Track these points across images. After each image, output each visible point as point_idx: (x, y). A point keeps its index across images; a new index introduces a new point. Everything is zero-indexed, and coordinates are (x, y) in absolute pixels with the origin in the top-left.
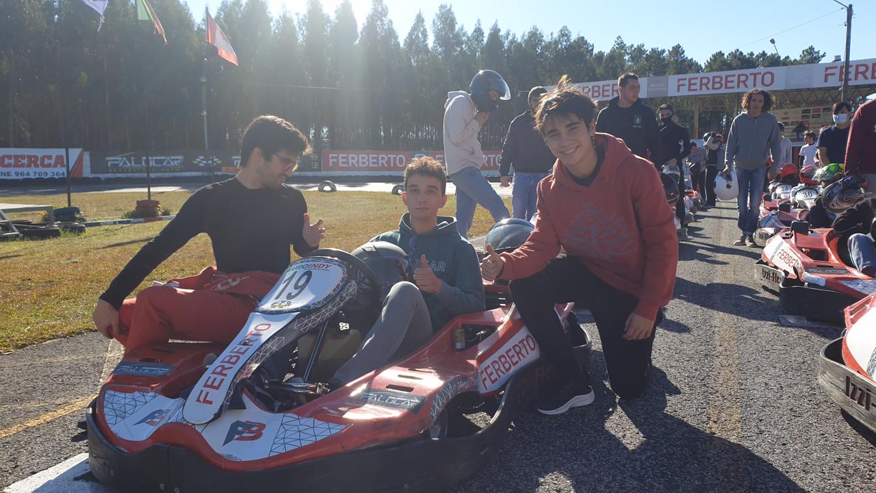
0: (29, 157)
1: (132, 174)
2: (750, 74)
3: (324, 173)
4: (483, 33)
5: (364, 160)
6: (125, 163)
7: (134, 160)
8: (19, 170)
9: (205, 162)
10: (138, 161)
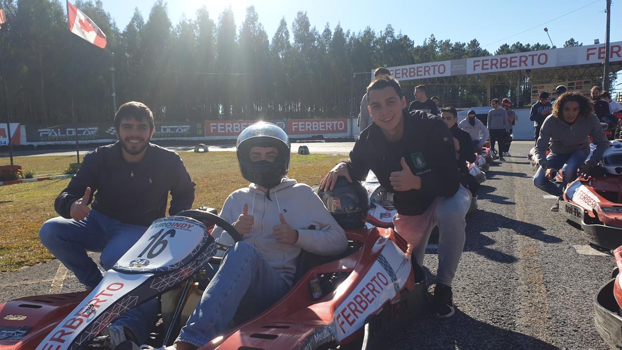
1: (59, 142)
2: (529, 56)
4: (331, 32)
5: (236, 128)
6: (53, 134)
7: (60, 131)
9: (115, 132)
10: (63, 132)
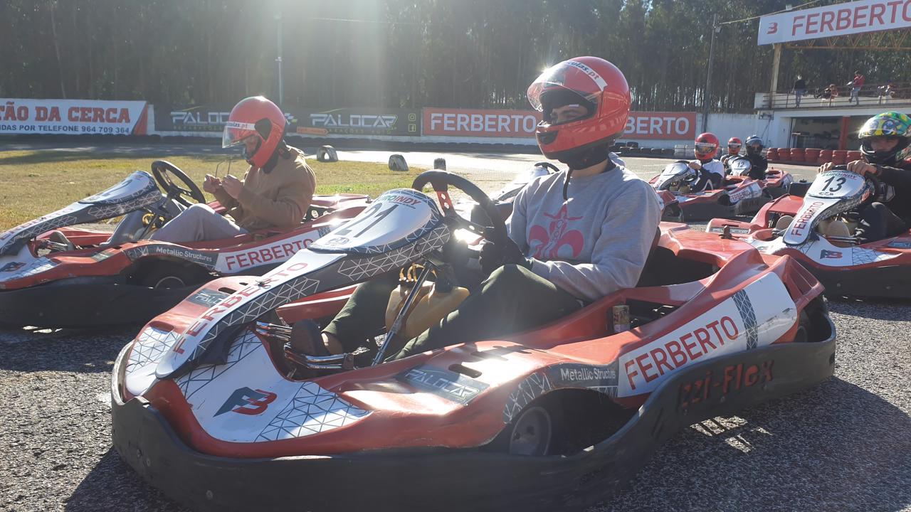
0: (96, 110)
1: (199, 133)
3: (424, 139)
6: (190, 119)
7: (200, 115)
8: (86, 124)
10: (204, 118)
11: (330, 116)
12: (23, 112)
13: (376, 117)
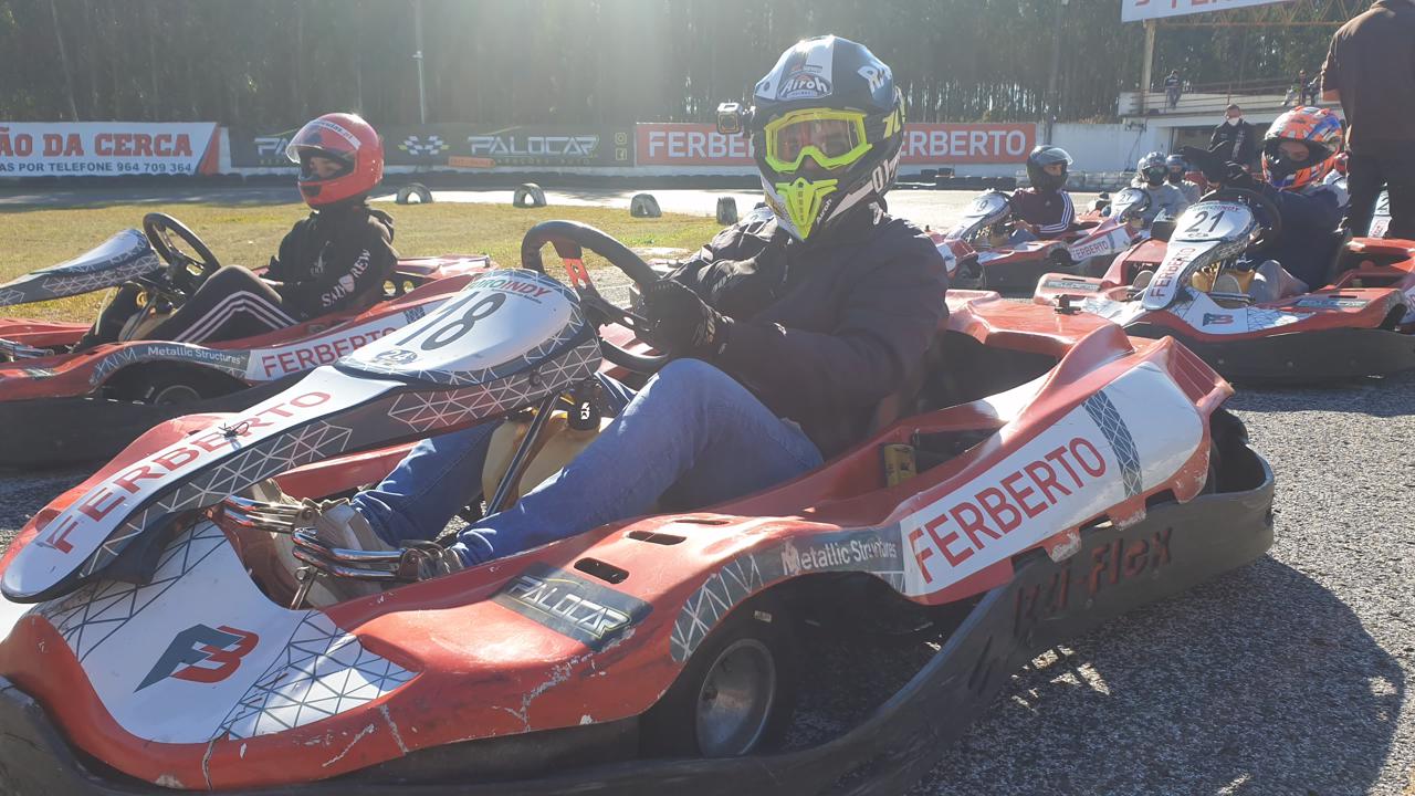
0: (138, 138)
3: (639, 171)
5: (717, 144)
8: (124, 160)
9: (419, 147)
11: (499, 139)
12: (24, 142)
13: (566, 139)
